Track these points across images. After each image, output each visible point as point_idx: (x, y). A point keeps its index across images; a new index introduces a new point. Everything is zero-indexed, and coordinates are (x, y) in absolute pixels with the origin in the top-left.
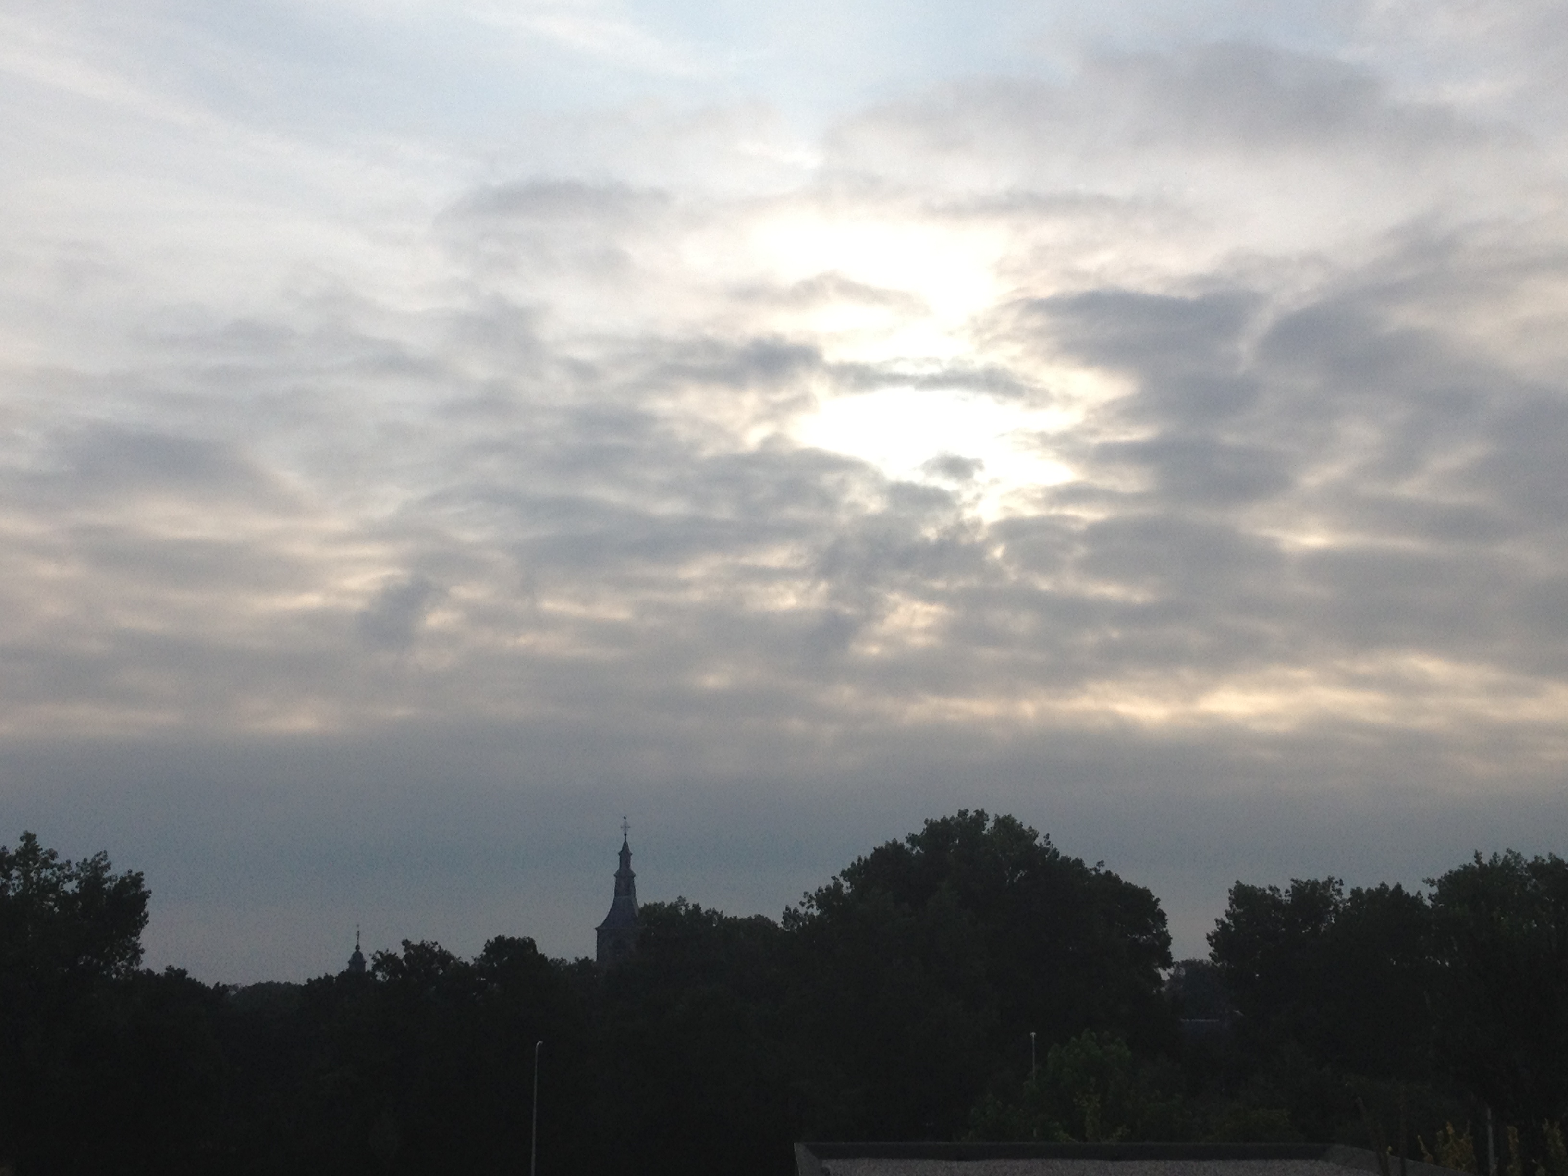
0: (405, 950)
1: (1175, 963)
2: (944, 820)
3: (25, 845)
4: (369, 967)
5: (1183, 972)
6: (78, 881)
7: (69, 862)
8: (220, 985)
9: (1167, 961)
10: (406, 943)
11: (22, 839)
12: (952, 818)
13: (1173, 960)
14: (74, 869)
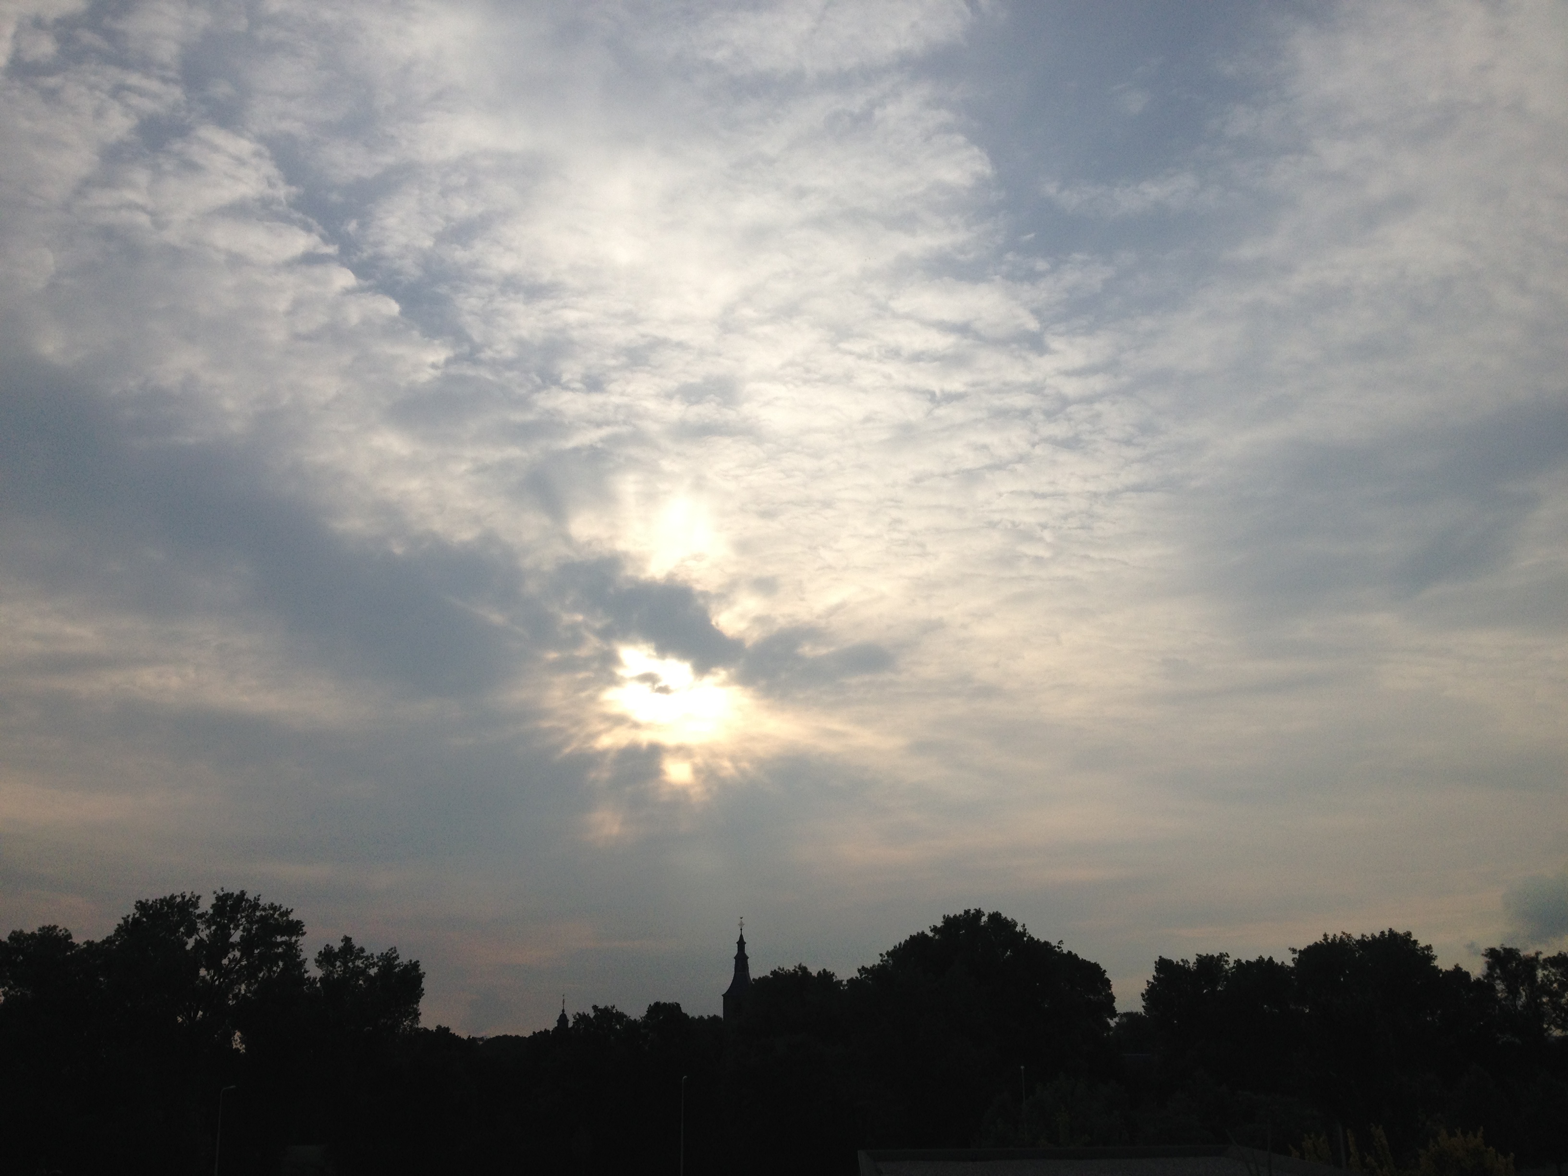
0: (594, 1012)
1: (1119, 1014)
2: (955, 916)
3: (344, 945)
4: (570, 1025)
5: (1125, 1020)
6: (378, 968)
7: (372, 954)
8: (471, 1037)
9: (1113, 1013)
10: (595, 1008)
11: (342, 941)
12: (960, 916)
13: (1117, 1012)
14: (376, 960)
